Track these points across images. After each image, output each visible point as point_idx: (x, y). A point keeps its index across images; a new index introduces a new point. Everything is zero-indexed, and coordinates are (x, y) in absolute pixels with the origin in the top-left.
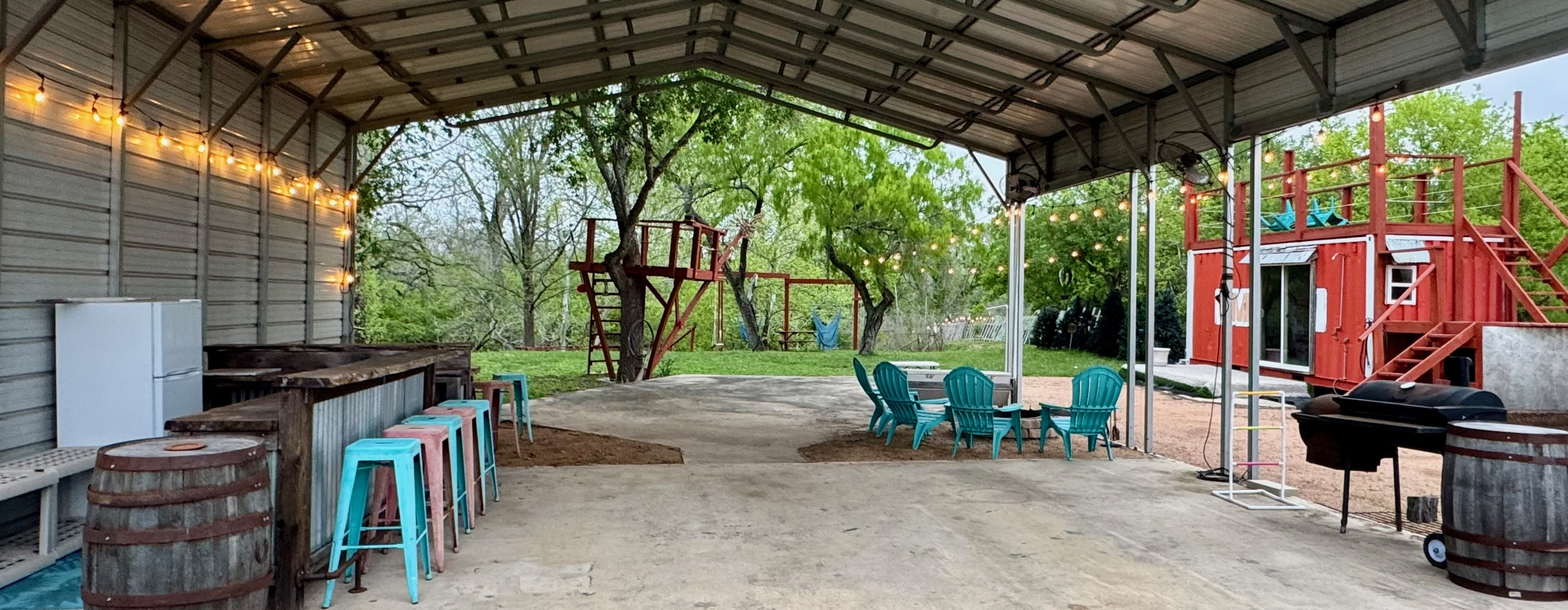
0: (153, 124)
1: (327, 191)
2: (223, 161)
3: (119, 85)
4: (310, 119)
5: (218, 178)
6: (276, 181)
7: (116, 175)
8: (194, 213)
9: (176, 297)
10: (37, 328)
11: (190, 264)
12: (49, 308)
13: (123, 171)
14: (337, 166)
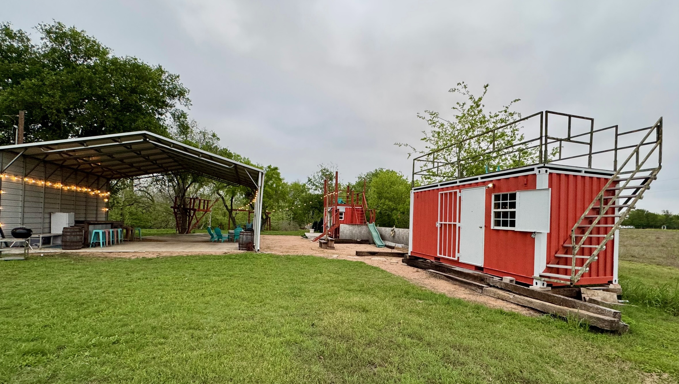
0: (66, 185)
1: (102, 192)
2: (79, 189)
3: (61, 180)
4: (98, 179)
5: (78, 192)
6: (90, 192)
7: (60, 194)
8: (74, 198)
9: (70, 212)
10: (48, 216)
11: (72, 207)
12: (50, 214)
13: (61, 192)
14: (105, 187)
